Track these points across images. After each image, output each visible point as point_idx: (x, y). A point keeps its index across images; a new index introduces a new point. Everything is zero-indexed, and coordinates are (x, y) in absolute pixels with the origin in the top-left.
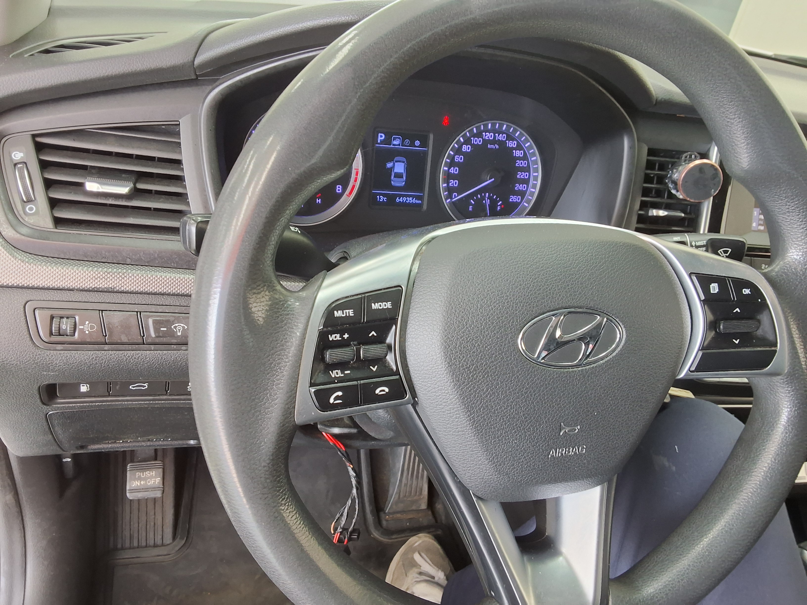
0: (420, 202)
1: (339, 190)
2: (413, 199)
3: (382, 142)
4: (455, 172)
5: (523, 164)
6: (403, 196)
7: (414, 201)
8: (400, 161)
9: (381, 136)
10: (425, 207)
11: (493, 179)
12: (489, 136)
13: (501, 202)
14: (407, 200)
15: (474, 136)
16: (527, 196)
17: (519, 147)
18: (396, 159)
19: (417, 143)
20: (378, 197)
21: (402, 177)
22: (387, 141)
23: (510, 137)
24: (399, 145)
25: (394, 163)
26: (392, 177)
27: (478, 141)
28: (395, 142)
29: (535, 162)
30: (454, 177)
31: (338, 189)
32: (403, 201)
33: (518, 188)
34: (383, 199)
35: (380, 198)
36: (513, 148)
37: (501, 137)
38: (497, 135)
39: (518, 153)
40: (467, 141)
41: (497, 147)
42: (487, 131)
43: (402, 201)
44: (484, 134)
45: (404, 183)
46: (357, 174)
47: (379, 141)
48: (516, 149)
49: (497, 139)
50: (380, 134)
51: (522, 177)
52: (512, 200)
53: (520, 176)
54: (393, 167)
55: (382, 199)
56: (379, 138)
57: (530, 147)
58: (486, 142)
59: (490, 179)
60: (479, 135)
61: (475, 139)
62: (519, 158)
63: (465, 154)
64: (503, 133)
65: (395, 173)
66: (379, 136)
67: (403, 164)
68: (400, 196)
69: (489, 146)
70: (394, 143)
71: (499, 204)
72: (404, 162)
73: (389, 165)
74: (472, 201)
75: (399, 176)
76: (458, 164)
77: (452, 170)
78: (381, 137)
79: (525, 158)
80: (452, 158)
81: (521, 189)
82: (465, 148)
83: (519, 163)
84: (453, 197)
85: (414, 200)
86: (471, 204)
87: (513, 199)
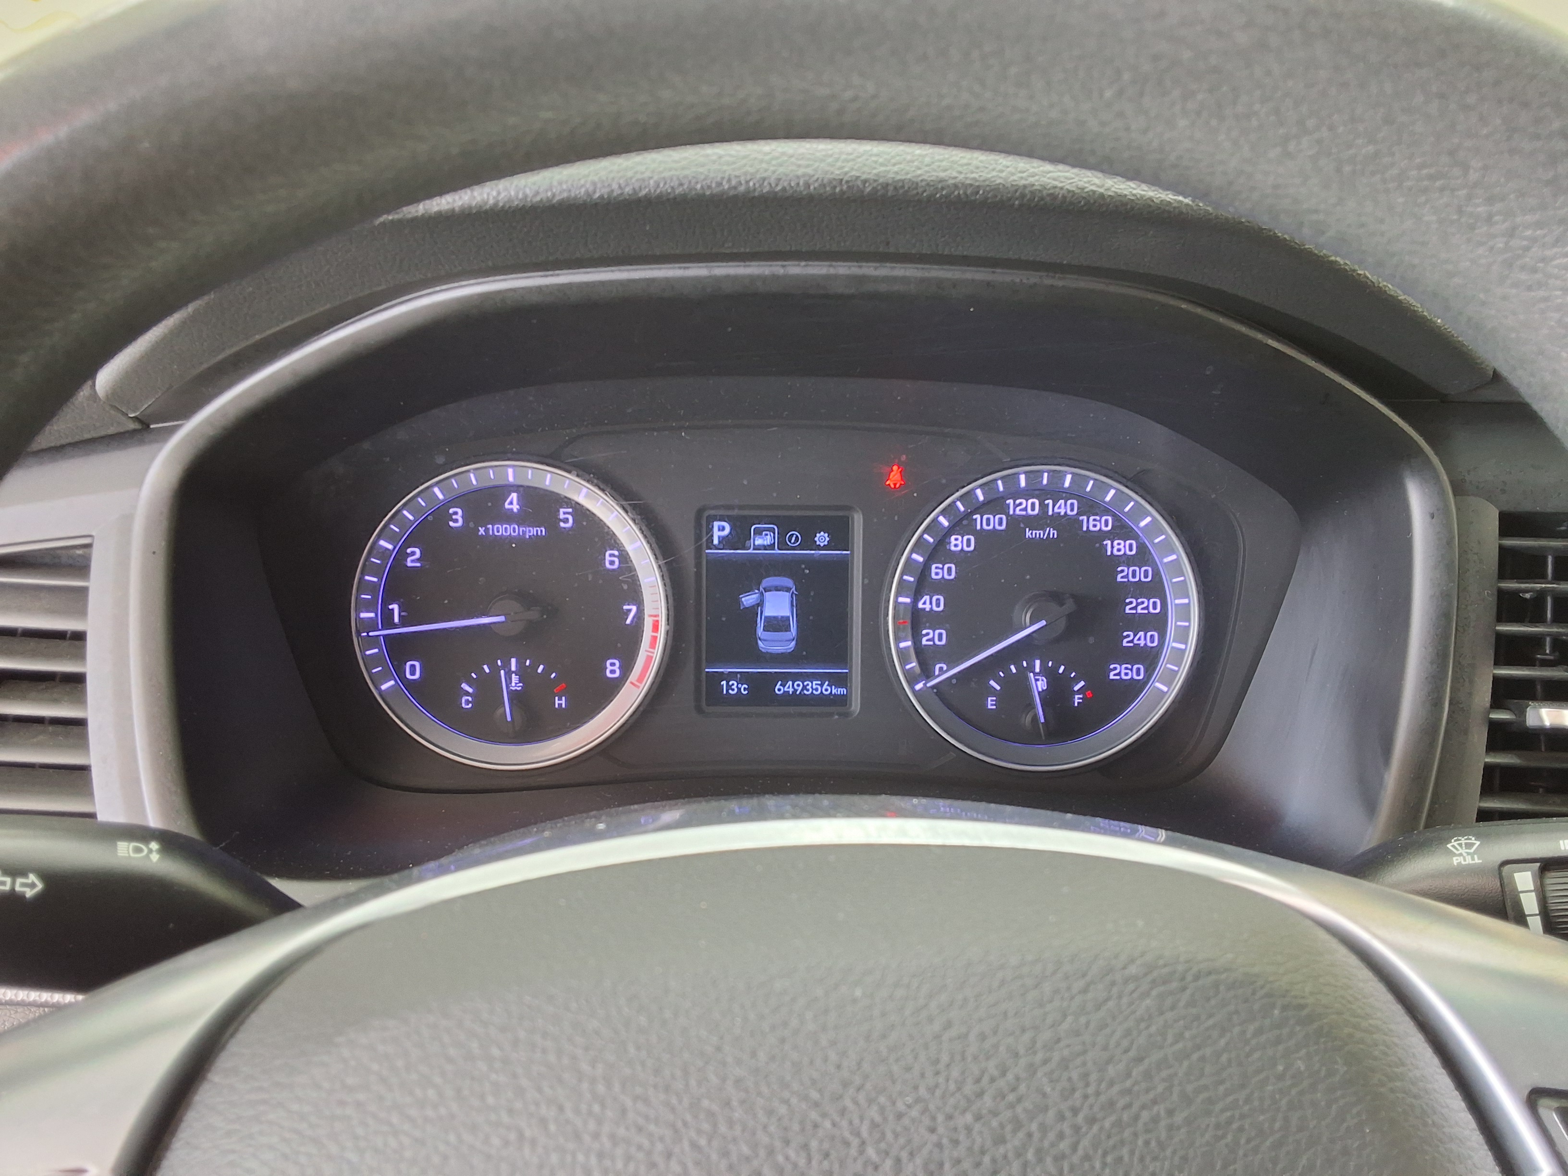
0: (842, 691)
1: (613, 672)
2: (822, 685)
3: (725, 542)
4: (935, 608)
5: (1141, 574)
6: (795, 677)
7: (827, 689)
8: (777, 589)
9: (722, 529)
10: (856, 705)
11: (1043, 623)
12: (1029, 506)
13: (1082, 683)
14: (804, 688)
15: (981, 508)
16: (1165, 664)
17: (1122, 530)
18: (767, 582)
19: (822, 538)
20: (724, 683)
21: (788, 629)
22: (738, 538)
23: (1090, 506)
24: (771, 547)
25: (762, 594)
26: (760, 631)
27: (993, 522)
28: (759, 542)
29: (1176, 566)
30: (934, 620)
31: (609, 668)
32: (796, 690)
33: (1131, 641)
34: (739, 689)
35: (729, 687)
36: (1102, 535)
37: (1063, 508)
38: (1050, 502)
39: (1119, 547)
40: (961, 524)
41: (1053, 533)
42: (1018, 494)
43: (791, 690)
44: (1010, 502)
45: (794, 643)
46: (656, 627)
47: (716, 542)
48: (1112, 535)
49: (1050, 513)
50: (716, 524)
51: (1139, 611)
52: (1119, 674)
53: (1135, 608)
54: (761, 604)
55: (735, 687)
56: (717, 535)
57: (1153, 528)
58: (1017, 524)
59: (1032, 624)
60: (995, 504)
61: (985, 517)
62: (1129, 561)
63: (960, 558)
64: (1067, 495)
65: (766, 617)
66: (716, 529)
67: (787, 595)
68: (785, 678)
69: (1028, 534)
70: (757, 543)
71: (1076, 688)
72: (788, 590)
73: (748, 600)
74: (992, 683)
75: (777, 625)
76: (941, 587)
77: (924, 603)
78: (720, 530)
79: (1143, 557)
80: (923, 573)
81: (1142, 643)
82: (958, 543)
83: (1125, 574)
84: (937, 673)
85: (825, 687)
86: (992, 691)
87: (1120, 672)
